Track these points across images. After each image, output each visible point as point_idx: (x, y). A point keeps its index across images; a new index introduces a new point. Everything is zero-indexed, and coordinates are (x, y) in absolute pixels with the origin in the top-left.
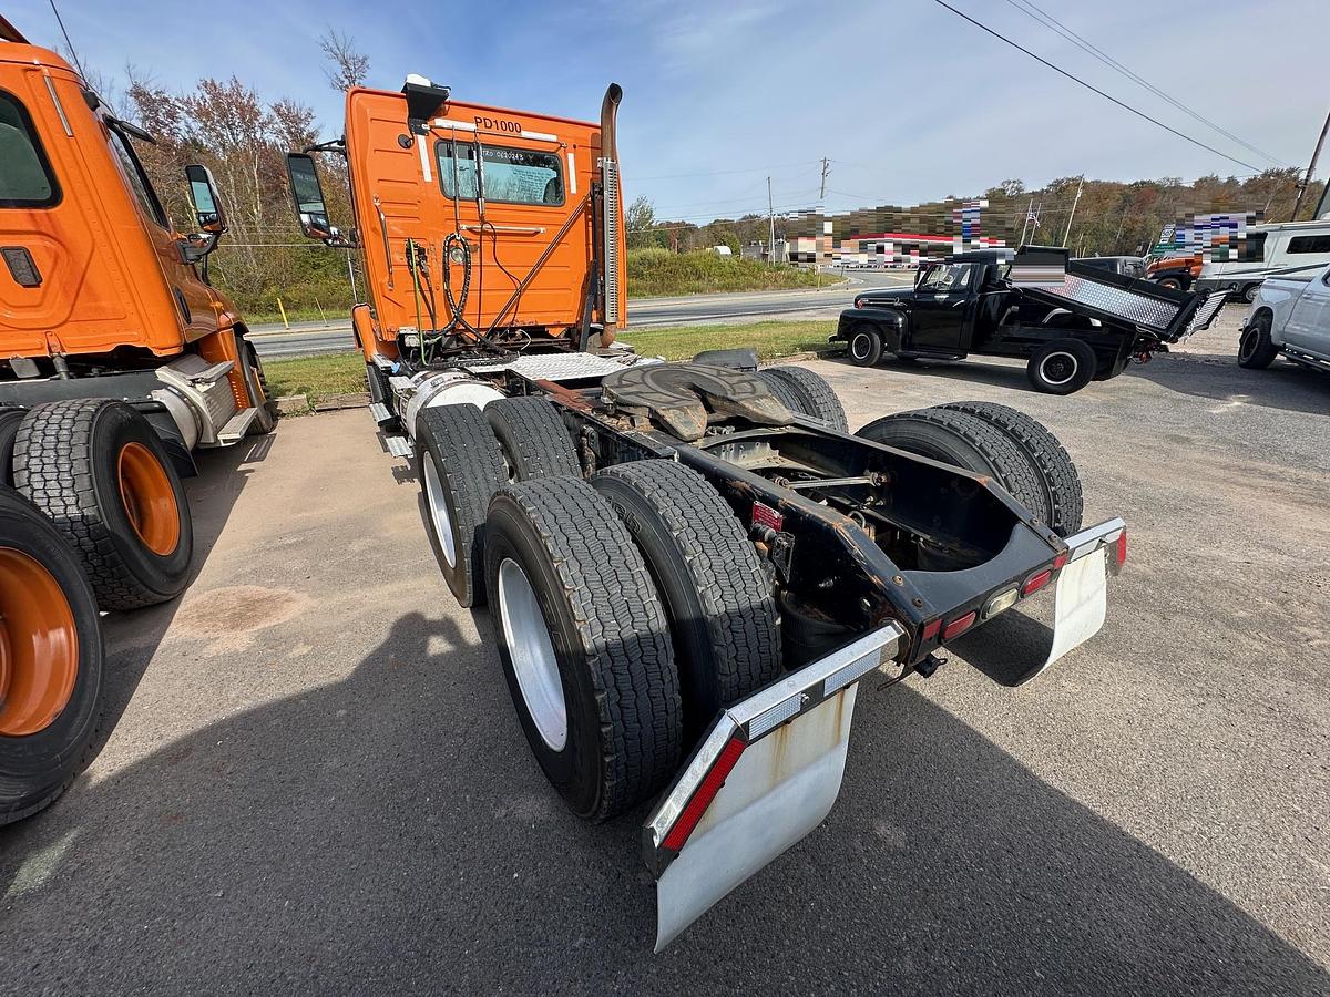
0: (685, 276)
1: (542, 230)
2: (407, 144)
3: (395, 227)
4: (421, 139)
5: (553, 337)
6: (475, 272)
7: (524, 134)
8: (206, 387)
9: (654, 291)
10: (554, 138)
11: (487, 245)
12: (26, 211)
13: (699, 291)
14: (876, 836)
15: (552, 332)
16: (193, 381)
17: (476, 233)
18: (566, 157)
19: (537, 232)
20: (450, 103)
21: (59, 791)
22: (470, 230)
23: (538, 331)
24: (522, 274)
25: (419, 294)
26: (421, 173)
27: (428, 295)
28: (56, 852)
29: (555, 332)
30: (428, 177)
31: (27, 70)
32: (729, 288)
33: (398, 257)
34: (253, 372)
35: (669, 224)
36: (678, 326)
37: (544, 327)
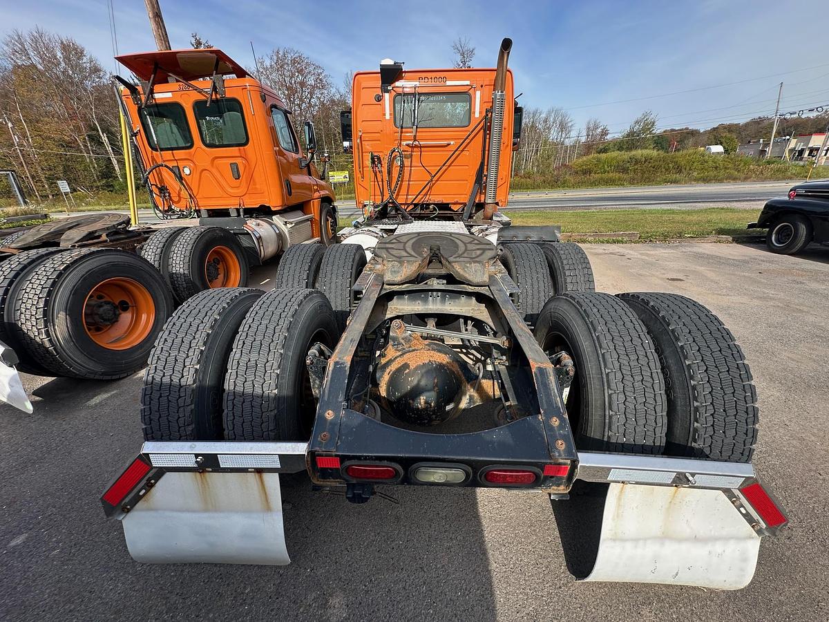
0: (667, 170)
1: (452, 143)
2: (379, 99)
3: (368, 146)
4: (387, 95)
5: (453, 211)
6: (407, 170)
7: (449, 83)
8: (291, 226)
9: (632, 182)
10: (468, 83)
11: (416, 153)
12: (237, 148)
13: (675, 182)
14: (327, 601)
15: (453, 207)
16: (286, 222)
17: (410, 147)
18: (475, 94)
19: (449, 144)
20: (405, 72)
21: (126, 375)
22: (407, 145)
23: (444, 206)
24: (433, 170)
25: (376, 183)
26: (384, 115)
27: (380, 183)
28: (106, 396)
29: (455, 208)
30: (388, 117)
31: (243, 89)
32: (706, 180)
33: (368, 163)
34: (328, 220)
35: (673, 130)
36: (634, 208)
37: (448, 204)
